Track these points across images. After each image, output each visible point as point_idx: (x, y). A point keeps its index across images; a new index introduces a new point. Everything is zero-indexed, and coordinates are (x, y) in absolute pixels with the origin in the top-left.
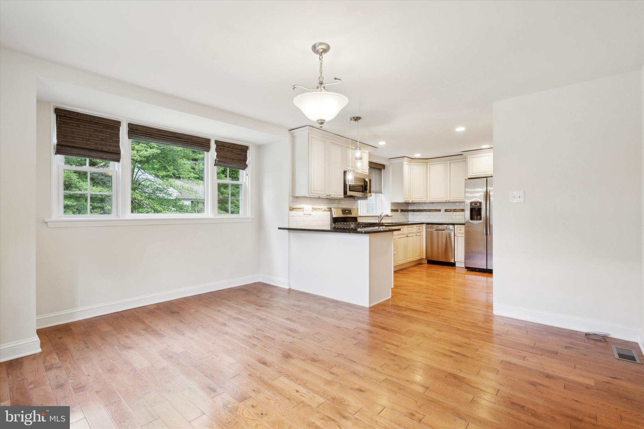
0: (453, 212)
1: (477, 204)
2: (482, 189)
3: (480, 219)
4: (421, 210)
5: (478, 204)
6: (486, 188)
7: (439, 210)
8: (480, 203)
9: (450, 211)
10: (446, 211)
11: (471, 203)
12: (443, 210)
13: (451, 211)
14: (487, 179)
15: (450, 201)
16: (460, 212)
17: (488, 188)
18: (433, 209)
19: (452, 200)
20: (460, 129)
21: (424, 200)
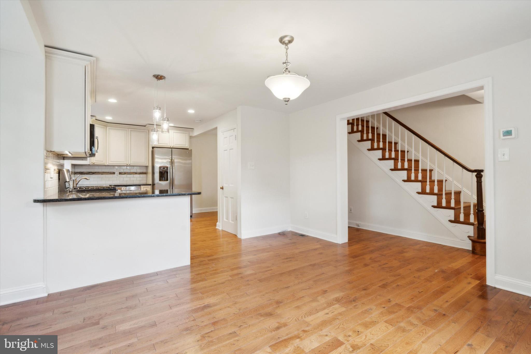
0: (128, 174)
1: (164, 168)
2: (169, 157)
3: (167, 180)
4: (92, 172)
5: (166, 169)
6: (171, 156)
7: (113, 173)
8: (167, 168)
9: (124, 174)
10: (120, 173)
11: (160, 167)
12: (117, 173)
13: (126, 174)
14: (172, 150)
15: (131, 165)
16: (134, 174)
17: (172, 156)
18: (106, 172)
19: (132, 163)
20: (191, 111)
21: (104, 162)
